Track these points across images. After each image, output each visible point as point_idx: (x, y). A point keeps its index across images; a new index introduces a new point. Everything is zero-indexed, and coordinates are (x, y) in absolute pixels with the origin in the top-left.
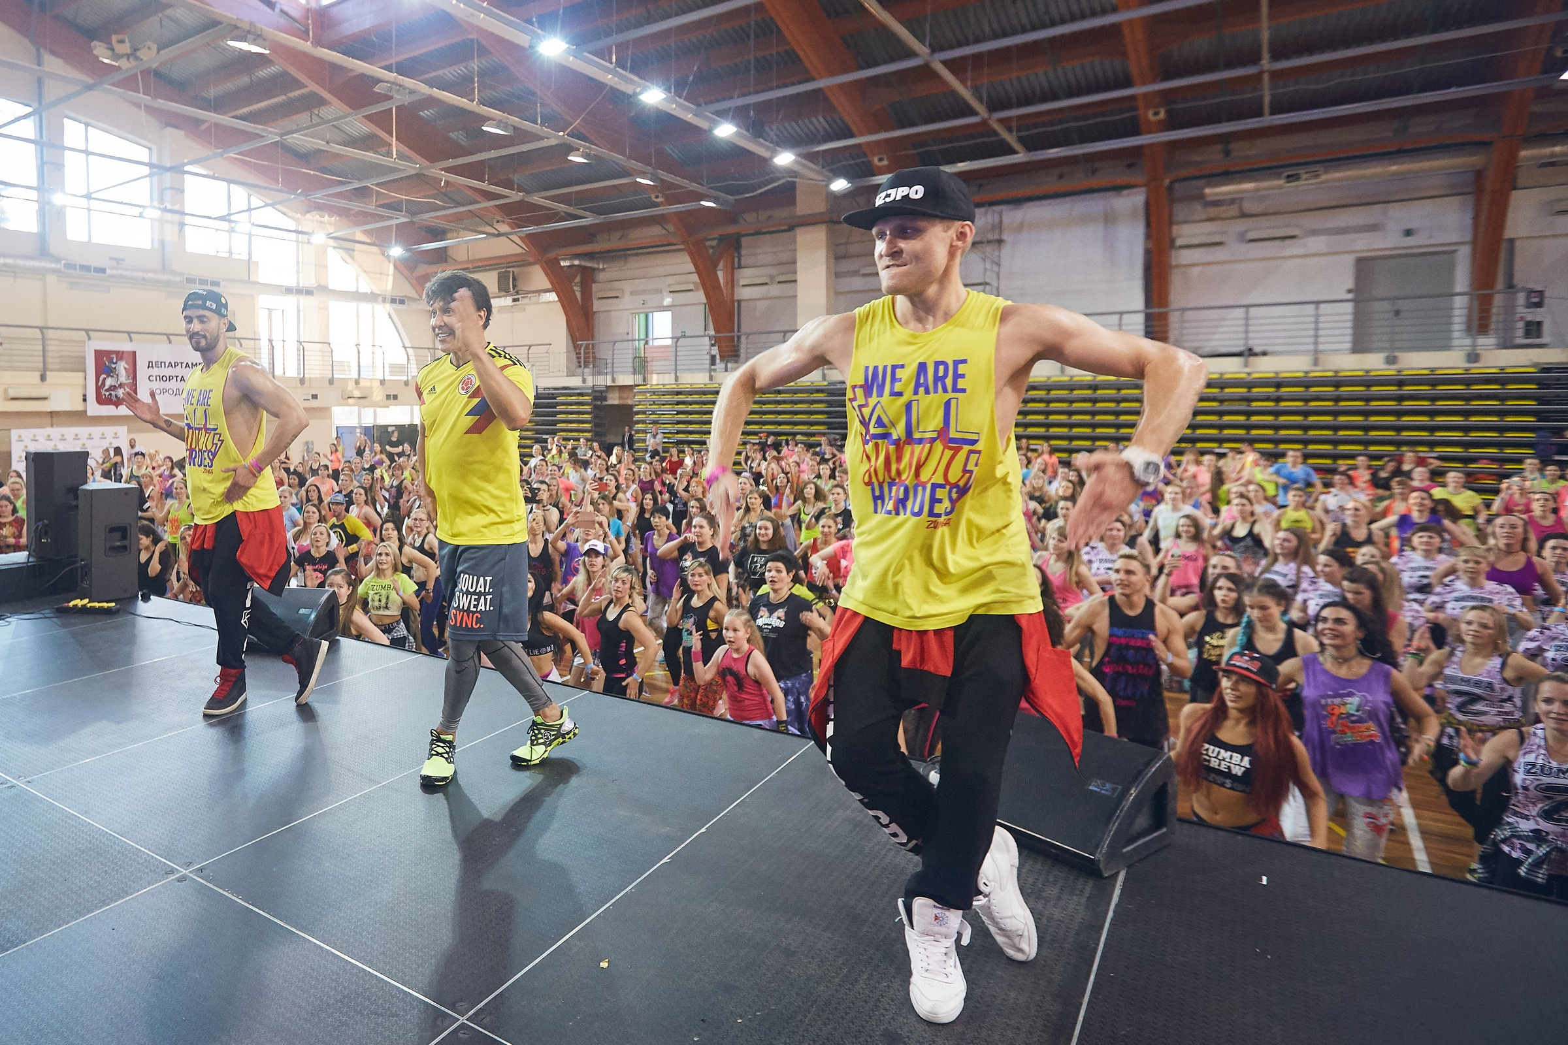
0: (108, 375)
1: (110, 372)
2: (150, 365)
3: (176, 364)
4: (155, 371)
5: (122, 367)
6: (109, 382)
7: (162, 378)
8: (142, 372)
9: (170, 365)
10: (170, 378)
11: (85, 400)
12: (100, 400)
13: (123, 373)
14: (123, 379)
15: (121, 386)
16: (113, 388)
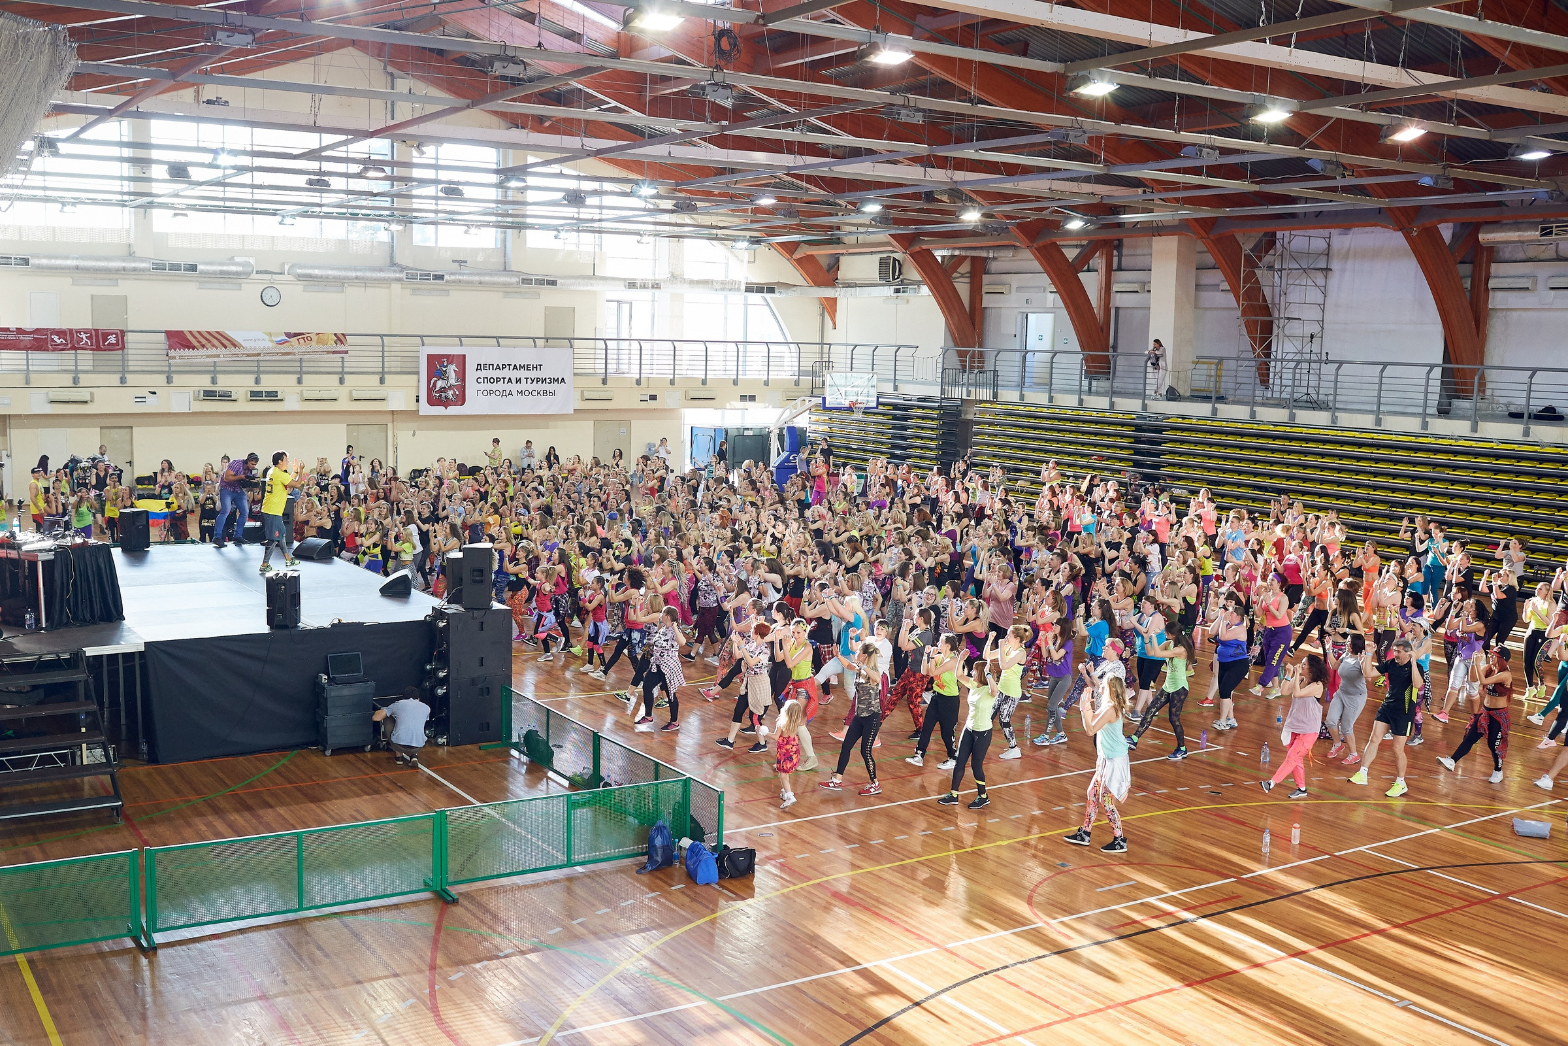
0: (440, 378)
1: (442, 375)
2: (479, 368)
3: (504, 366)
4: (483, 374)
5: (452, 370)
6: (440, 384)
7: (489, 380)
8: (471, 374)
9: (498, 367)
10: (498, 380)
11: (418, 401)
12: (432, 401)
13: (452, 375)
14: (452, 381)
15: (450, 388)
16: (443, 390)
